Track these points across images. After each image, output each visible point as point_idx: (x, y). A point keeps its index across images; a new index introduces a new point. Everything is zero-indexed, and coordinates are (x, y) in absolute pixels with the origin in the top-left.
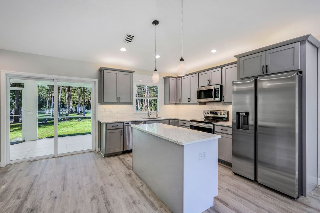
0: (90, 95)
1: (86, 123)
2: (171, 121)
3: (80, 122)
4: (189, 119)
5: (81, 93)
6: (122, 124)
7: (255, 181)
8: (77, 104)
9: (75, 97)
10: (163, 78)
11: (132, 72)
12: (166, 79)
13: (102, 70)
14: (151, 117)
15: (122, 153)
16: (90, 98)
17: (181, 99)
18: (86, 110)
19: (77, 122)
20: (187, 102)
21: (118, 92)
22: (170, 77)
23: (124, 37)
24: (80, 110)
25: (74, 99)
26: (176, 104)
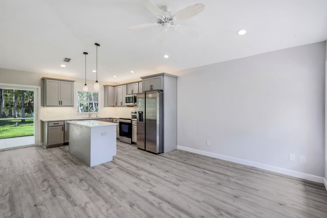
0: (31, 95)
1: (26, 128)
2: (107, 120)
3: (18, 127)
4: (119, 118)
5: (19, 93)
6: (63, 122)
7: (145, 150)
8: (12, 106)
9: (9, 97)
10: (103, 86)
11: (73, 81)
12: (105, 87)
13: (44, 79)
14: (91, 117)
15: (63, 145)
16: (32, 98)
17: (117, 103)
18: (26, 114)
19: (13, 128)
20: (120, 105)
21: (60, 97)
22: (108, 86)
23: (63, 59)
24: (16, 113)
25: (8, 101)
26: (114, 106)
